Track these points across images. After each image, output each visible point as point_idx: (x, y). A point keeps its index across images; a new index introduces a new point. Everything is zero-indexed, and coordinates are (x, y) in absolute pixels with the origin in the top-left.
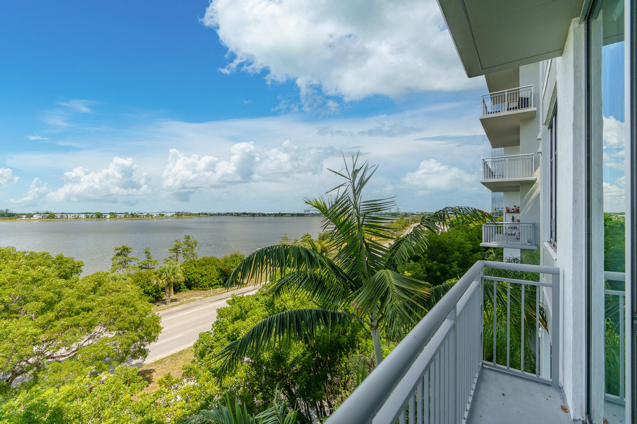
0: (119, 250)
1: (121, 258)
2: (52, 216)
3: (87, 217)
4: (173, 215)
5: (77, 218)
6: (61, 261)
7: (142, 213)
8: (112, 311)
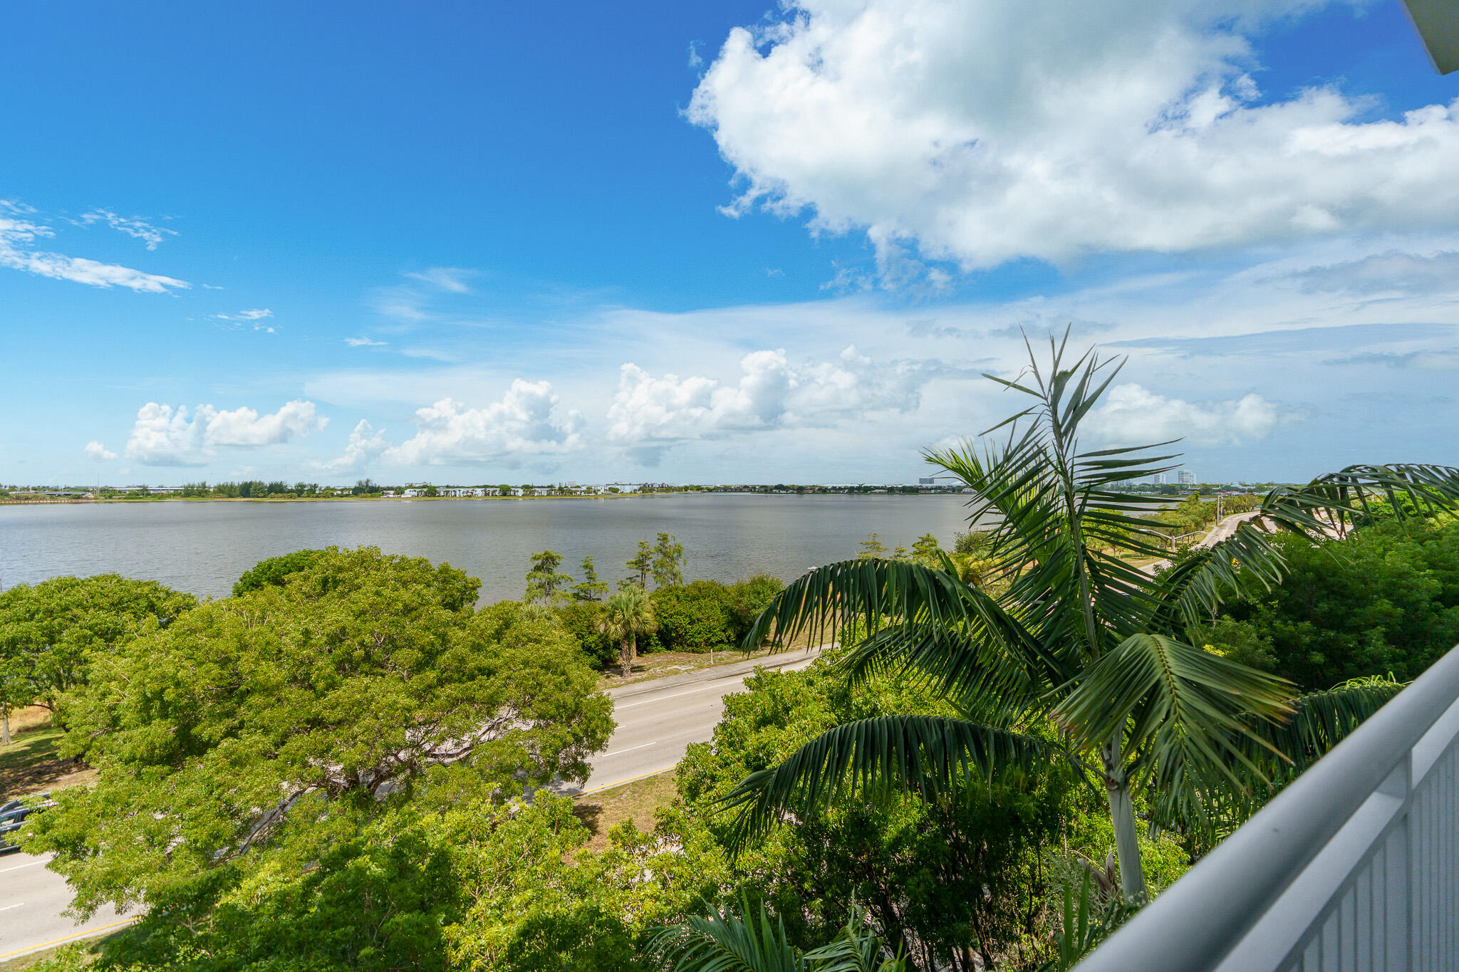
0: (538, 559)
1: (542, 576)
2: (431, 492)
3: (487, 494)
4: (635, 490)
5: (470, 496)
6: (446, 576)
7: (578, 487)
8: (528, 680)
